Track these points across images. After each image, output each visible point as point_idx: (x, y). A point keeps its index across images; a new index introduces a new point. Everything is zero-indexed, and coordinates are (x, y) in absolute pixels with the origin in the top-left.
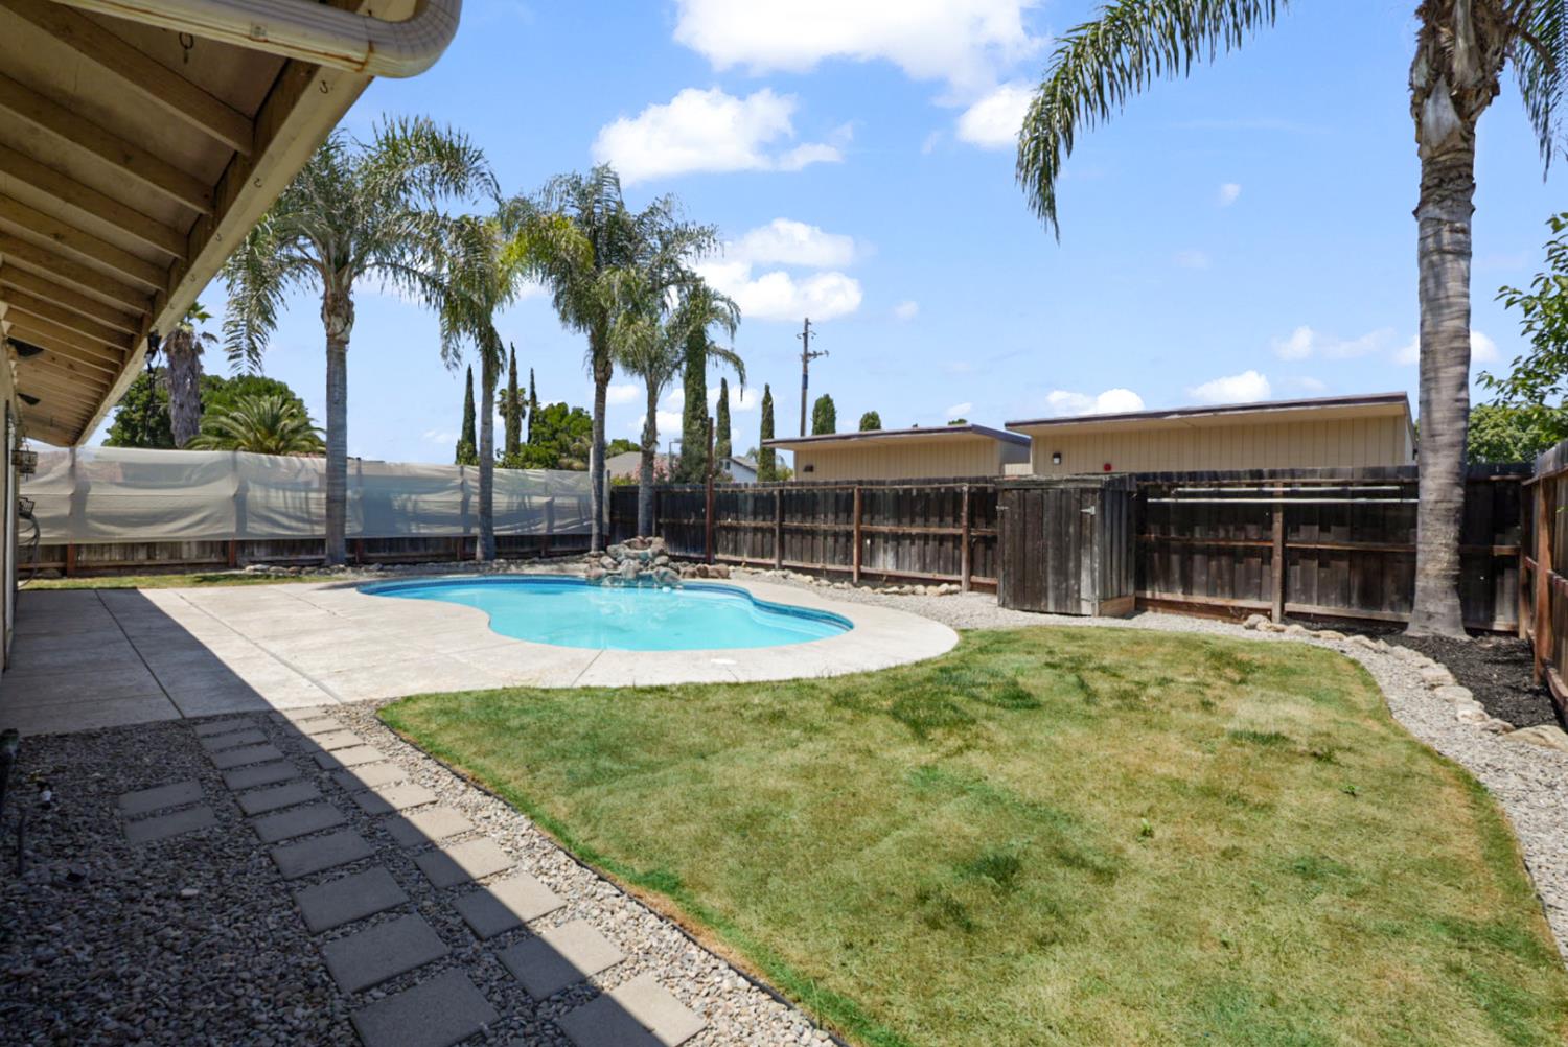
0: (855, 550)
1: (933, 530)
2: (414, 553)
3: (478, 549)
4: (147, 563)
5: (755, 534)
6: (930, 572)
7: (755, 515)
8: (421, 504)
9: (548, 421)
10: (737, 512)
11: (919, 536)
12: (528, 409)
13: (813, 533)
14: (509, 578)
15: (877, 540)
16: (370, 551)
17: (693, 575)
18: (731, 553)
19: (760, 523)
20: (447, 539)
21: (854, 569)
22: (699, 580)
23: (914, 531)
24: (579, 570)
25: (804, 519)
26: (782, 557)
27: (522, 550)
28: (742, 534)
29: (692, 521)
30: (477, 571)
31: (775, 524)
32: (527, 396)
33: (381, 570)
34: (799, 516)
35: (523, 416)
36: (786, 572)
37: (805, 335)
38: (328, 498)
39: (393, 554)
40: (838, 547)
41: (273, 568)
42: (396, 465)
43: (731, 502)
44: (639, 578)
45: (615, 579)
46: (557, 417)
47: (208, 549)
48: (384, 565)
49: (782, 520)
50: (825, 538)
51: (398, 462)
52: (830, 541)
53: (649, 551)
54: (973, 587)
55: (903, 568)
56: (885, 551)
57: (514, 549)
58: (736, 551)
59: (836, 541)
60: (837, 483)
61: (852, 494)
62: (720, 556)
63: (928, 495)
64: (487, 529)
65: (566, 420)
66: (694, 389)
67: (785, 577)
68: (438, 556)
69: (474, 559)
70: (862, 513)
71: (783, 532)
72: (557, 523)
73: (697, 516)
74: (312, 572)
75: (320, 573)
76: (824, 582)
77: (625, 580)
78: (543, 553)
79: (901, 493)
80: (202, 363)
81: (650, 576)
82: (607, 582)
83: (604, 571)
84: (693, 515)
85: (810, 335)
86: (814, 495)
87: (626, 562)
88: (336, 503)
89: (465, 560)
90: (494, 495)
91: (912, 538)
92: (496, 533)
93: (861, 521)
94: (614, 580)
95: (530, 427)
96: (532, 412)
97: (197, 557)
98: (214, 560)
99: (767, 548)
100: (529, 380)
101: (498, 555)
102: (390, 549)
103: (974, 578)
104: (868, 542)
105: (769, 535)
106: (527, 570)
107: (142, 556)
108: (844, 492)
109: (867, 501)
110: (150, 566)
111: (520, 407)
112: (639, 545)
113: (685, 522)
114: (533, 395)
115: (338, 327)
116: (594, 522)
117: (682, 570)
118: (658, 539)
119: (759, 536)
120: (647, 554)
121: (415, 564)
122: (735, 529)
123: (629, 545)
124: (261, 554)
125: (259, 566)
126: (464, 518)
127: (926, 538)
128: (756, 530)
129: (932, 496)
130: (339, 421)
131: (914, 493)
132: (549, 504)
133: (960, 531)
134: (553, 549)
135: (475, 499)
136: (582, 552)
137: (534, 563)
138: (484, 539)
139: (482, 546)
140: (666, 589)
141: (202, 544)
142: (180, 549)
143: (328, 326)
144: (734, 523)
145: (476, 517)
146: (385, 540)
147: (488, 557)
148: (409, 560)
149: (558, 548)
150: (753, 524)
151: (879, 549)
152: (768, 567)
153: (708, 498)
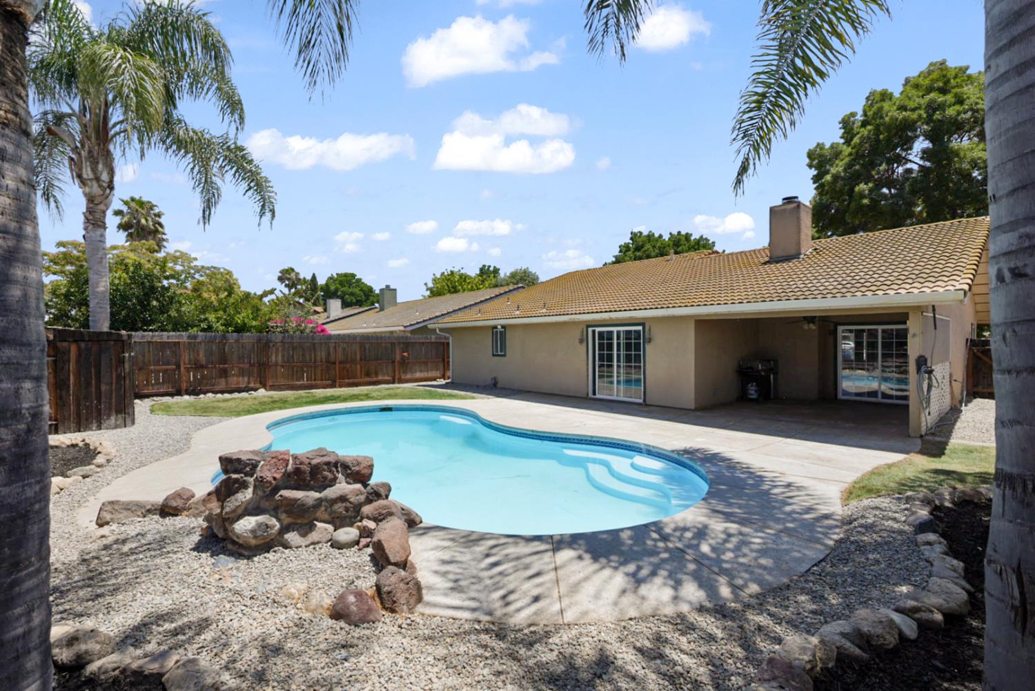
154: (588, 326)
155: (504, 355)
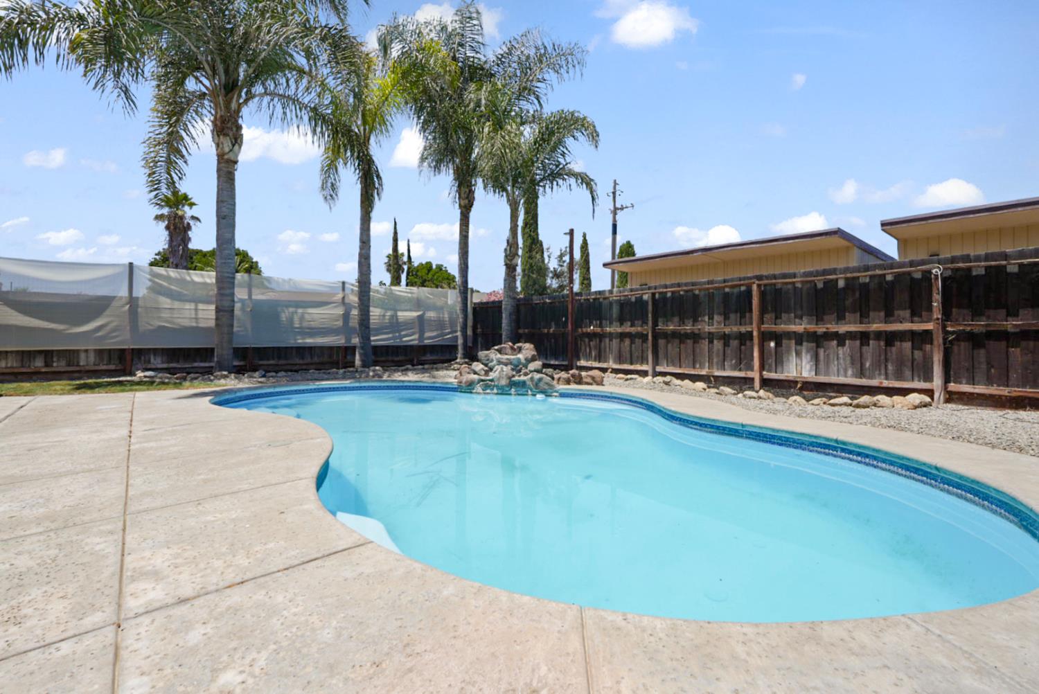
0: (756, 354)
1: (875, 327)
2: (301, 362)
3: (357, 357)
4: (43, 370)
5: (622, 340)
6: (871, 378)
7: (621, 321)
8: (307, 317)
9: (419, 274)
10: (600, 319)
11: (851, 336)
12: (405, 267)
13: (696, 337)
14: (383, 384)
15: (785, 342)
16: (258, 359)
17: (568, 382)
18: (595, 360)
19: (627, 328)
20: (331, 349)
21: (755, 375)
22: (574, 387)
23: (843, 329)
24: (448, 376)
25: (682, 322)
26: (656, 362)
27: (396, 359)
28: (607, 340)
29: (551, 330)
30: (354, 378)
31: (648, 329)
32: (405, 259)
33: (264, 376)
34: (676, 319)
35: (403, 272)
36: (668, 378)
37: (614, 193)
38: (216, 308)
39: (280, 362)
40: (728, 351)
41: (160, 375)
42: (284, 280)
43: (594, 308)
44: (512, 384)
45: (487, 385)
46: (425, 271)
47: (106, 357)
48: (267, 371)
49: (655, 324)
50: (711, 342)
51: (286, 278)
52: (718, 345)
53: (520, 356)
54: (951, 397)
55: (827, 374)
56: (798, 354)
57: (390, 358)
58: (599, 358)
59: (726, 345)
60: (725, 281)
61: (749, 292)
62: (583, 363)
63: (865, 285)
64: (365, 338)
65: (431, 273)
66: (530, 236)
67: (667, 383)
68: (322, 363)
69: (354, 366)
70: (763, 311)
71: (656, 336)
72: (427, 334)
73: (557, 325)
74: (196, 379)
75: (203, 380)
76: (727, 390)
77: (497, 386)
78: (415, 362)
79: (820, 285)
80: (190, 236)
81: (524, 383)
82: (478, 388)
83: (476, 377)
84: (553, 324)
85: (617, 193)
86: (696, 297)
87: (498, 368)
88: (225, 312)
89: (345, 367)
90: (371, 309)
91: (841, 339)
92: (373, 343)
93: (761, 321)
94: (486, 387)
95: (407, 278)
96: (409, 268)
97: (95, 365)
98: (112, 367)
99: (635, 354)
100: (407, 248)
101: (376, 363)
102: (279, 358)
103: (953, 386)
104: (772, 344)
105: (638, 341)
106: (399, 376)
107: (39, 363)
108: (736, 290)
109: (769, 298)
110: (46, 373)
111: (401, 266)
112: (509, 351)
113: (546, 331)
114: (409, 257)
115: (227, 146)
116: (459, 334)
117: (556, 376)
118: (528, 345)
119: (627, 342)
120: (519, 359)
121: (296, 371)
122: (601, 337)
123: (500, 351)
124: (157, 362)
125: (148, 373)
126: (346, 329)
127: (864, 337)
128: (622, 336)
129: (872, 286)
130: (228, 236)
131: (841, 284)
132: (420, 318)
133: (929, 326)
134: (424, 358)
135: (355, 312)
136: (449, 361)
137: (407, 370)
138: (362, 348)
139: (361, 355)
140: (540, 397)
141: (100, 352)
142: (78, 357)
143: (218, 145)
144: (599, 330)
145: (355, 328)
146: (275, 348)
147: (365, 365)
148: (295, 368)
149: (429, 357)
150: (619, 330)
151: (789, 351)
152: (644, 374)
153: (570, 307)
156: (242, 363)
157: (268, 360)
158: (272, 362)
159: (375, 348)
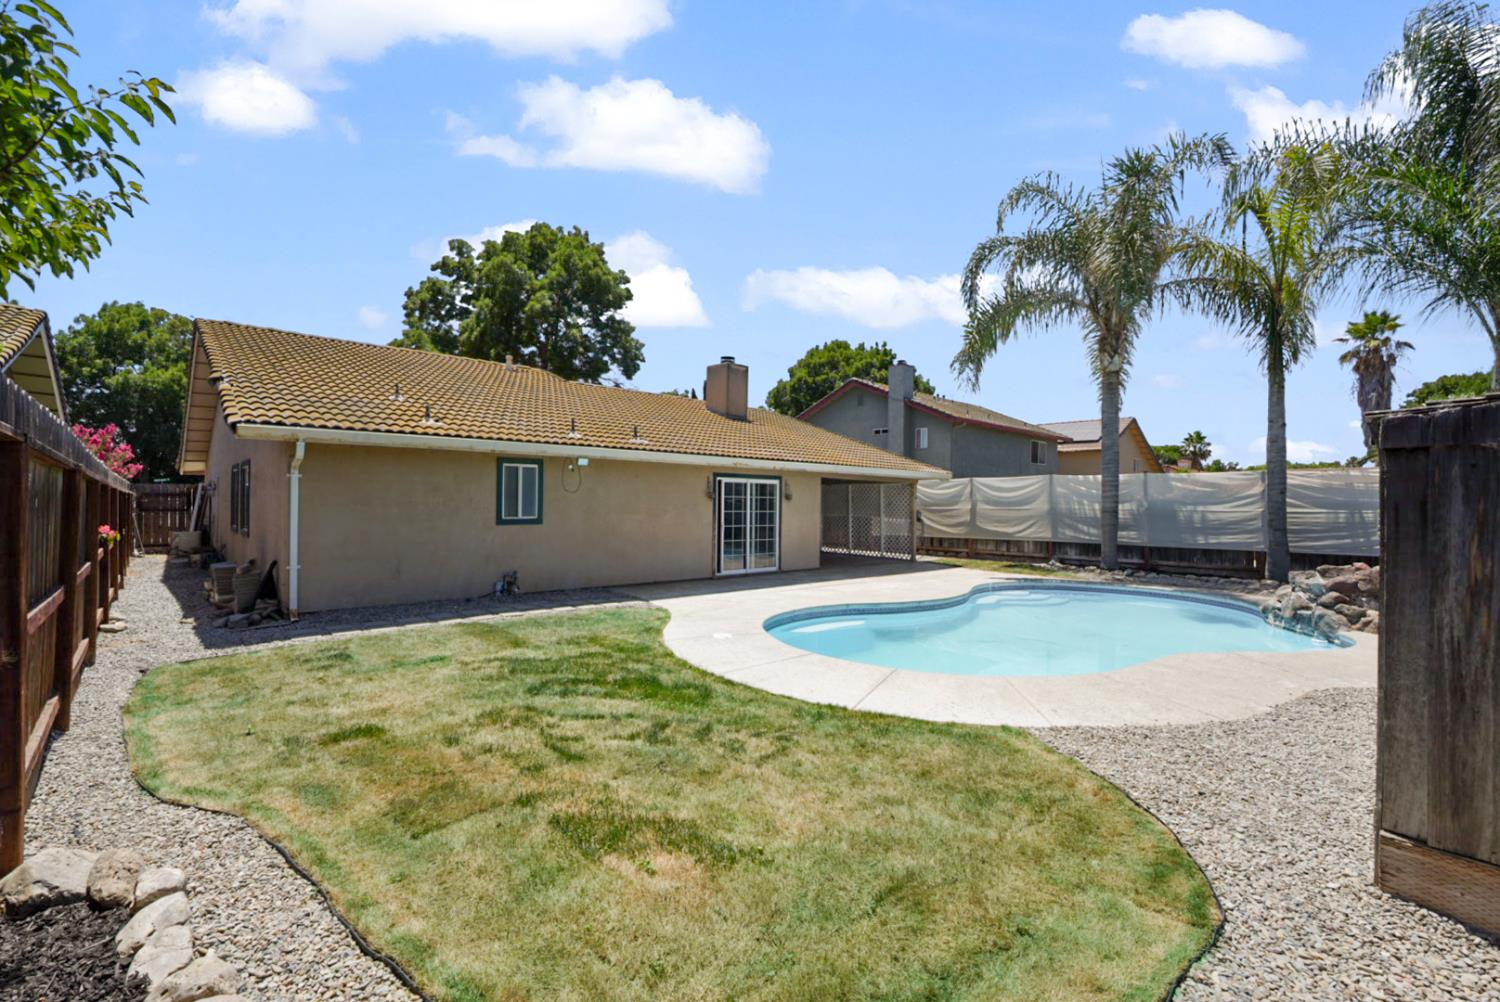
8: (1211, 516)
16: (1161, 559)
20: (1248, 553)
39: (1183, 564)
44: (1298, 618)
45: (1276, 615)
77: (1284, 618)
81: (1309, 619)
87: (1293, 594)
88: (1106, 513)
102: (1181, 560)
120: (1319, 586)
125: (1054, 562)
142: (1025, 546)
146: (1176, 549)
154: (716, 475)
155: (539, 521)
156: (1141, 561)
157: (1168, 560)
158: (1171, 563)
159: (1292, 555)
